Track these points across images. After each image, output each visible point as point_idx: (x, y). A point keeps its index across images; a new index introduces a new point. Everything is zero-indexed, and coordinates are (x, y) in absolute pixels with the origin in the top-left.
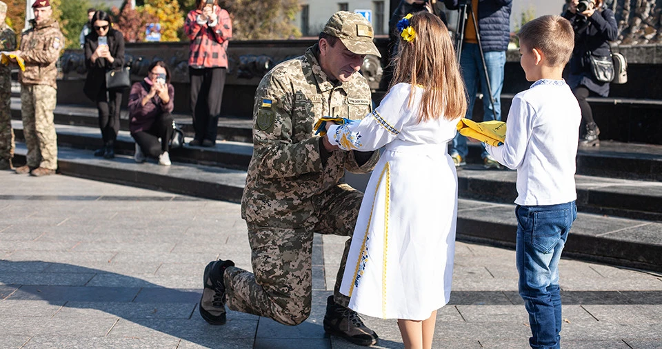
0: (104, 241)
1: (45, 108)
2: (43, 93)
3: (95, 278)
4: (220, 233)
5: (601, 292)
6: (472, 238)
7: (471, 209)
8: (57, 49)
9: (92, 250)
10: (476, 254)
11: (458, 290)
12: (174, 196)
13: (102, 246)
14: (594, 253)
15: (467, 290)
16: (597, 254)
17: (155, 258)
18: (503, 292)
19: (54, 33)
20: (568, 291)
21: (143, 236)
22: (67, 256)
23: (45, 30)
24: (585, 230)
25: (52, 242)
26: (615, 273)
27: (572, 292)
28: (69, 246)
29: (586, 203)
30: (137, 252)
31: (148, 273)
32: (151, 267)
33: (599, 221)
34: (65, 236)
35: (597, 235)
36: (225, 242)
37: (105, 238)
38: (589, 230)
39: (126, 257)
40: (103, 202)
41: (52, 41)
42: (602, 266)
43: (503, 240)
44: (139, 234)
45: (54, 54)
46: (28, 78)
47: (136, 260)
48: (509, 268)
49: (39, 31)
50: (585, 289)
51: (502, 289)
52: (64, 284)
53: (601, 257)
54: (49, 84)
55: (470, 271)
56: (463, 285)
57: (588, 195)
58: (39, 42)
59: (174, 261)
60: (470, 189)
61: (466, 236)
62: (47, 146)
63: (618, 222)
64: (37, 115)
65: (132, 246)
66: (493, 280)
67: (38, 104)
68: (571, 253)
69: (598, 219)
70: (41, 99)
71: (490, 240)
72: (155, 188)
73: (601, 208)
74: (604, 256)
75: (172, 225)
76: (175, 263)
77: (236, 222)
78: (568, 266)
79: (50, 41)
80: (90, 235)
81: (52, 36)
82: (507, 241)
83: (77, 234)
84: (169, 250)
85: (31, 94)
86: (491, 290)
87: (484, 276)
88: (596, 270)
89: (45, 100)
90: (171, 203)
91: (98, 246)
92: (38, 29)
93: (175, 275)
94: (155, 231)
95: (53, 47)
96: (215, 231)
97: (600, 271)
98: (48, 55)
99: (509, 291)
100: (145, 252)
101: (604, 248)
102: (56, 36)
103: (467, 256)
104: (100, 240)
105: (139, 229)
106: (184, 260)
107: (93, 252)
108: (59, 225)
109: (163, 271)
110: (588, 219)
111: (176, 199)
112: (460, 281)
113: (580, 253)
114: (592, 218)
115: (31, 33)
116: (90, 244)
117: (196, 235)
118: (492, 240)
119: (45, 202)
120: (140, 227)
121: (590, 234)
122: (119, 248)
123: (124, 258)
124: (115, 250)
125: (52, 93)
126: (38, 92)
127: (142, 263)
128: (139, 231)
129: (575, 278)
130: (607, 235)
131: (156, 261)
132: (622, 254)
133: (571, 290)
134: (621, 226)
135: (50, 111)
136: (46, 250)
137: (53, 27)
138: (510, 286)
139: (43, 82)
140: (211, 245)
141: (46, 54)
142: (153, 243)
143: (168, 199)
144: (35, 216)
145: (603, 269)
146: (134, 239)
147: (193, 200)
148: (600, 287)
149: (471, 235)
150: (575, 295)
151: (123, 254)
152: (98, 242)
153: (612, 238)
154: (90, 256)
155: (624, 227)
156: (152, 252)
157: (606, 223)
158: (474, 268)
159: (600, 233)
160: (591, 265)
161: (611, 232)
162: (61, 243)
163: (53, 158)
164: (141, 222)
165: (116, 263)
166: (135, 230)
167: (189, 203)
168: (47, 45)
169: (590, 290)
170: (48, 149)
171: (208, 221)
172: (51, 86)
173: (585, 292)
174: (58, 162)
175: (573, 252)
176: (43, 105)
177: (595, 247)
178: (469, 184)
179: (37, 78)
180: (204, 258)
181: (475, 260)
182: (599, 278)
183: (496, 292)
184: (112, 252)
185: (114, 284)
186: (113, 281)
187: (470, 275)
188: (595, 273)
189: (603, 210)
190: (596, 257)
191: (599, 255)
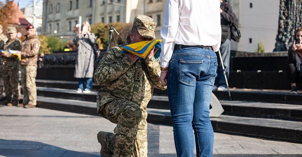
1: (31, 76)
2: (30, 69)
3: (44, 147)
5: (298, 155)
6: (233, 132)
7: (233, 119)
8: (37, 49)
9: (46, 136)
10: (235, 139)
11: (225, 154)
12: (90, 116)
13: (51, 135)
14: (294, 138)
15: (230, 154)
16: (296, 139)
18: (248, 155)
19: (35, 41)
20: (282, 155)
21: (72, 131)
22: (33, 138)
23: (31, 39)
24: (289, 127)
25: (27, 133)
28: (35, 134)
29: (290, 116)
30: (67, 137)
31: (71, 145)
34: (34, 131)
35: (296, 129)
37: (53, 131)
40: (55, 118)
41: (35, 45)
42: (299, 144)
43: (249, 133)
44: (70, 130)
45: (36, 51)
46: (24, 62)
47: (66, 140)
48: (251, 145)
49: (29, 40)
50: (290, 154)
51: (248, 153)
52: (28, 149)
53: (298, 140)
54: (33, 64)
55: (232, 146)
56: (228, 151)
57: (290, 112)
58: (28, 45)
60: (232, 111)
61: (230, 131)
62: (32, 94)
64: (27, 80)
65: (65, 135)
66: (243, 149)
67: (28, 74)
68: (282, 138)
69: (296, 123)
70: (29, 72)
71: (242, 133)
72: (82, 113)
73: (297, 118)
75: (87, 127)
76: (85, 142)
79: (34, 45)
80: (46, 130)
81: (35, 43)
82: (250, 133)
83: (40, 129)
84: (83, 137)
85: (25, 70)
86: (242, 154)
87: (239, 148)
88: (296, 146)
89: (31, 72)
90: (88, 119)
91: (49, 135)
92: (28, 39)
93: (84, 146)
94: (78, 129)
95: (35, 48)
98: (33, 52)
99: (251, 154)
100: (71, 137)
101: (299, 135)
102: (36, 42)
103: (230, 140)
104: (50, 132)
109: (79, 144)
110: (291, 123)
111: (91, 117)
112: (227, 150)
113: (287, 138)
114: (293, 123)
115: (25, 41)
116: (45, 134)
118: (243, 133)
119: (28, 118)
120: (71, 127)
121: (292, 128)
122: (59, 135)
123: (60, 139)
124: (57, 136)
125: (34, 69)
126: (28, 68)
127: (69, 141)
129: (285, 149)
130: (301, 129)
131: (76, 140)
133: (283, 154)
135: (33, 77)
136: (23, 136)
137: (35, 38)
138: (252, 152)
139: (30, 64)
141: (32, 52)
142: (76, 134)
143: (87, 117)
145: (299, 146)
146: (67, 132)
147: (98, 118)
148: (298, 152)
149: (233, 131)
150: (285, 156)
154: (44, 138)
156: (75, 137)
157: (300, 125)
158: (234, 145)
160: (293, 144)
162: (31, 133)
163: (34, 100)
164: (72, 125)
165: (56, 141)
166: (68, 129)
167: (97, 119)
168: (33, 47)
169: (293, 154)
170: (32, 96)
172: (34, 66)
173: (290, 155)
174: (37, 102)
175: (284, 138)
176: (30, 75)
177: (295, 135)
178: (232, 109)
179: (27, 62)
181: (235, 142)
182: (297, 149)
183: (245, 155)
184: (55, 137)
185: (53, 149)
186: (53, 148)
187: (232, 147)
188: (295, 147)
189: (298, 119)
190: (295, 140)
191: (297, 139)
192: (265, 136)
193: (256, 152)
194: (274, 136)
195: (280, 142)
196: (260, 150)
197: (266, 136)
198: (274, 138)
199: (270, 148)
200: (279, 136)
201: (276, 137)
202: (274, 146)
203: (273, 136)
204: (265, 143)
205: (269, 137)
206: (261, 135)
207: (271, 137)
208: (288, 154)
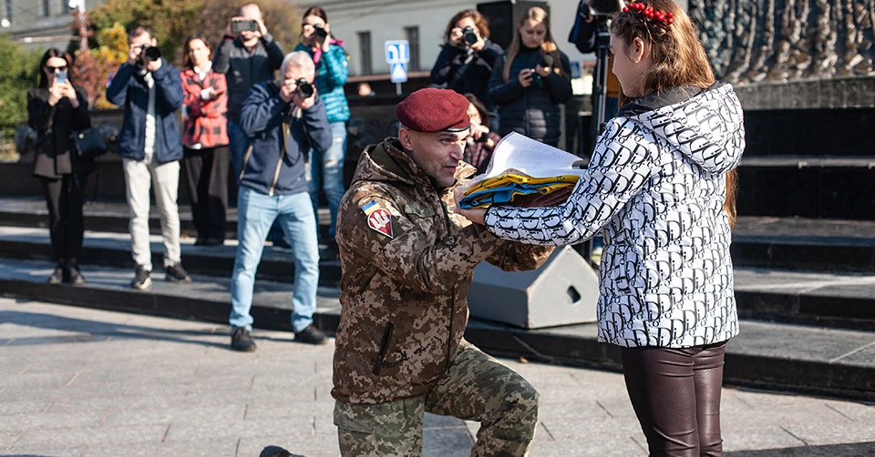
0: (143, 407)
4: (301, 384)
5: (860, 444)
9: (132, 422)
13: (144, 416)
14: (829, 385)
16: (832, 387)
17: (225, 429)
21: (195, 395)
22: (100, 436)
24: (811, 352)
25: (69, 413)
26: (864, 412)
27: (821, 447)
28: (96, 419)
29: (797, 312)
30: (197, 421)
32: (226, 446)
33: (821, 337)
34: (85, 403)
35: (832, 361)
36: (313, 396)
37: (142, 401)
38: (815, 352)
39: (184, 432)
42: (843, 403)
44: (188, 392)
47: (200, 436)
50: (836, 442)
53: (838, 390)
57: (798, 300)
59: (255, 433)
63: (847, 337)
65: (186, 412)
68: (795, 386)
69: (818, 334)
72: (185, 317)
73: (818, 318)
74: (843, 388)
75: (229, 374)
76: (257, 437)
77: (316, 364)
78: (796, 406)
80: (121, 397)
83: (101, 397)
84: (241, 416)
88: (836, 408)
91: (138, 416)
94: (209, 387)
96: (294, 381)
97: (843, 411)
100: (208, 422)
101: (841, 378)
104: (136, 404)
105: (186, 384)
106: (269, 431)
107: (134, 425)
108: (69, 384)
110: (805, 335)
113: (808, 384)
114: (810, 333)
116: (125, 414)
117: (268, 388)
120: (186, 380)
121: (820, 358)
122: (168, 417)
123: (182, 433)
124: (164, 421)
127: (211, 439)
128: (187, 387)
129: (815, 424)
130: (843, 359)
131: (229, 434)
132: (869, 385)
133: (818, 444)
134: (855, 345)
136: (67, 427)
138: (735, 442)
140: (297, 404)
142: (214, 405)
144: (31, 371)
145: (845, 407)
146: (184, 401)
151: (178, 427)
152: (136, 410)
153: (852, 363)
154: (133, 432)
155: (859, 346)
156: (219, 421)
157: (832, 341)
159: (834, 357)
160: (826, 401)
161: (847, 355)
162: (82, 414)
164: (184, 372)
165: (174, 441)
166: (181, 386)
169: (844, 441)
171: (277, 364)
173: (837, 445)
175: (798, 384)
177: (829, 376)
180: (295, 426)
182: (846, 422)
184: (162, 424)
188: (838, 414)
189: (821, 320)
190: (831, 390)
191: (836, 388)
192: (743, 381)
193: (746, 443)
194: (771, 379)
195: (791, 399)
196: (752, 432)
197: (748, 381)
198: (770, 383)
199: (773, 423)
200: (785, 381)
201: (777, 382)
202: (782, 415)
203: (767, 378)
204: (752, 403)
205: (757, 382)
206: (733, 376)
207: (762, 383)
208: (830, 443)
